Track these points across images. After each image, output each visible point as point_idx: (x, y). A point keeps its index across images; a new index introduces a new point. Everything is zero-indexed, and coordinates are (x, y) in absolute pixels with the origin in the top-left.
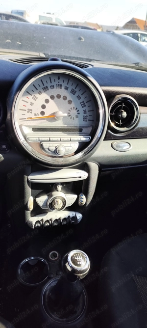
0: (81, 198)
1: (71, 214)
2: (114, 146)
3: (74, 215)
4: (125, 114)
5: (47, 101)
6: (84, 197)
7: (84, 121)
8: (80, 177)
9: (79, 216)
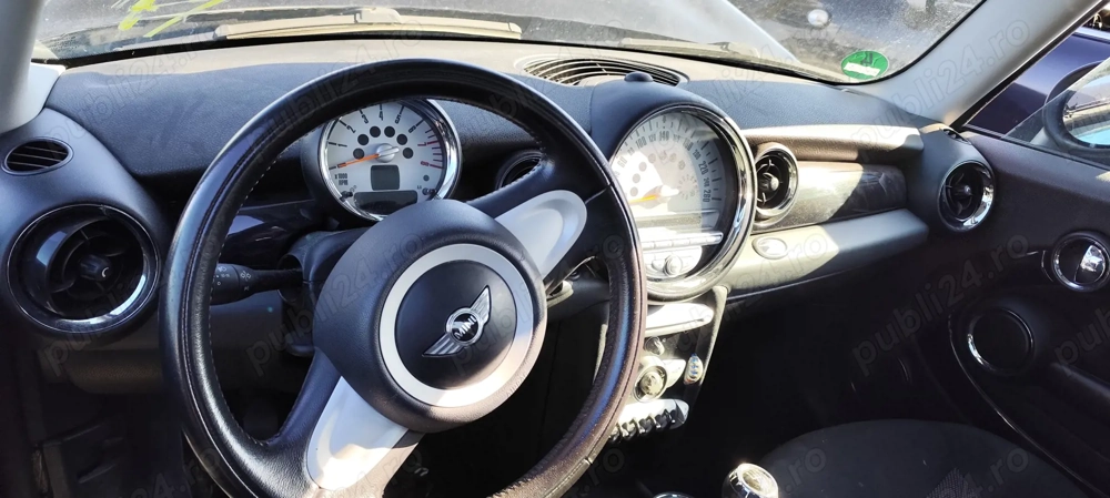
0: (695, 366)
1: (670, 405)
2: (758, 247)
3: (674, 408)
4: (775, 182)
5: (643, 167)
6: (699, 363)
7: (704, 200)
8: (701, 320)
9: (684, 408)
